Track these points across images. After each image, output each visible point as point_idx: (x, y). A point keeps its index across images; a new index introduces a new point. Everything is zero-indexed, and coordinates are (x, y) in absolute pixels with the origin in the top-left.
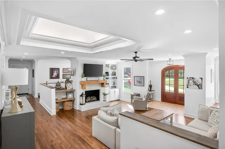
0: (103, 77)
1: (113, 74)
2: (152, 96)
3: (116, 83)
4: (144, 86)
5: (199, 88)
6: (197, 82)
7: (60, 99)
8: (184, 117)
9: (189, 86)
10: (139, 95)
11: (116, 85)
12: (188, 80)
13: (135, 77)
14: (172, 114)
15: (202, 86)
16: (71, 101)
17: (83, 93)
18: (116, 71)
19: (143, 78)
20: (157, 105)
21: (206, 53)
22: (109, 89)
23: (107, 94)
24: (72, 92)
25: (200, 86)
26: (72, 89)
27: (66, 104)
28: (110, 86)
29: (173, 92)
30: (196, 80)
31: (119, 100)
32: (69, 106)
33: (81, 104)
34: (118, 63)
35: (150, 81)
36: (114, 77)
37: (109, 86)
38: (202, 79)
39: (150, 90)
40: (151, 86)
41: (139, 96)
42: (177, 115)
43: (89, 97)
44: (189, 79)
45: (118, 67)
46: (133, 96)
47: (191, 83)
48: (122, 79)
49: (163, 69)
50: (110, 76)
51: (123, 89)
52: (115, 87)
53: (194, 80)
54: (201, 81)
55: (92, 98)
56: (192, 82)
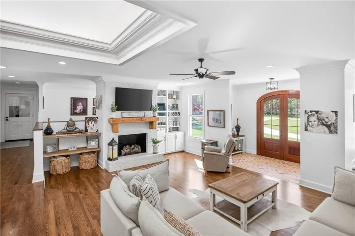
0: (152, 111)
1: (174, 107)
2: (240, 144)
3: (178, 122)
4: (224, 127)
5: (331, 132)
6: (326, 120)
7: (73, 149)
8: (299, 187)
9: (309, 128)
10: (215, 143)
11: (178, 126)
12: (307, 115)
13: (209, 112)
14: (276, 185)
15: (337, 127)
16: (94, 152)
17: (113, 139)
18: (178, 102)
19: (222, 112)
20: (250, 162)
21: (346, 62)
22: (166, 132)
23: (158, 142)
24: (97, 136)
25: (332, 128)
26: (97, 131)
27: (82, 159)
28: (168, 127)
29: (279, 138)
30: (323, 116)
31: (183, 152)
32: (88, 162)
33: (109, 159)
34: (181, 88)
35: (238, 119)
36: (176, 113)
37: (166, 127)
38: (336, 113)
39: (236, 134)
40: (238, 128)
41: (217, 146)
42: (285, 183)
43: (128, 146)
44: (310, 114)
45: (181, 96)
46: (205, 145)
47: (313, 122)
48: (189, 115)
49: (260, 98)
50: (168, 111)
51: (191, 132)
52: (177, 129)
53: (320, 116)
54: (335, 118)
55: (134, 148)
56: (316, 120)
